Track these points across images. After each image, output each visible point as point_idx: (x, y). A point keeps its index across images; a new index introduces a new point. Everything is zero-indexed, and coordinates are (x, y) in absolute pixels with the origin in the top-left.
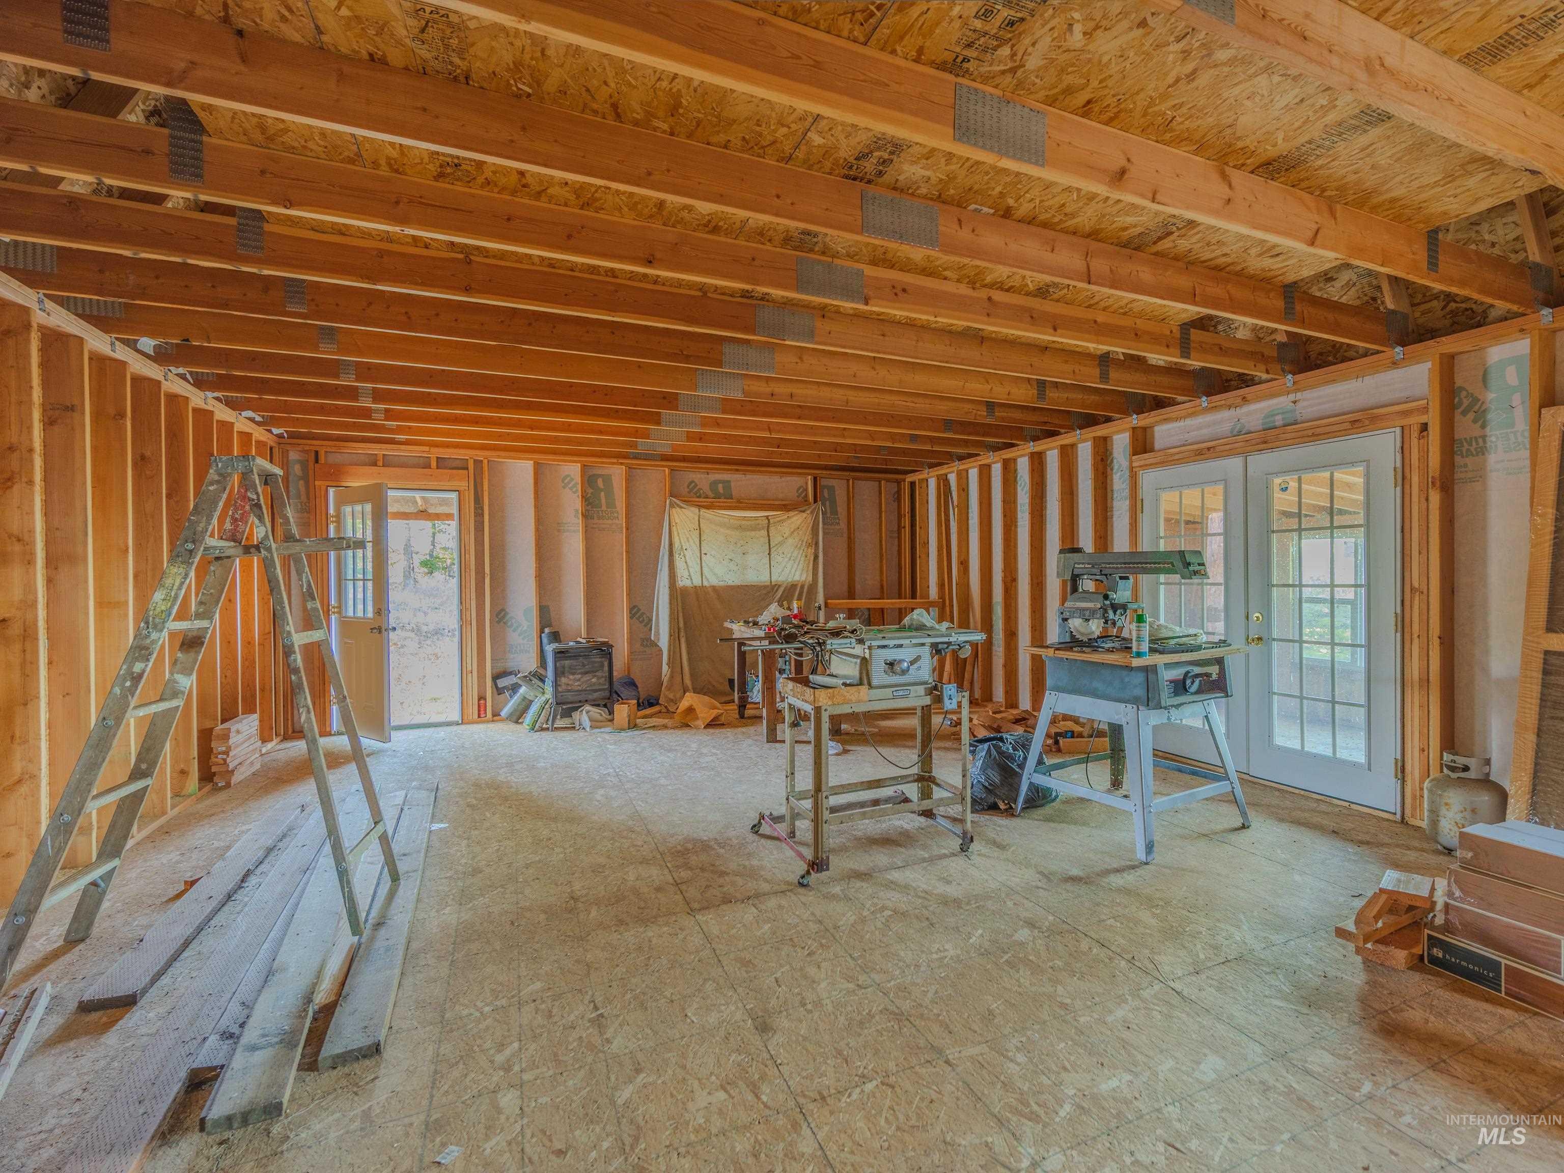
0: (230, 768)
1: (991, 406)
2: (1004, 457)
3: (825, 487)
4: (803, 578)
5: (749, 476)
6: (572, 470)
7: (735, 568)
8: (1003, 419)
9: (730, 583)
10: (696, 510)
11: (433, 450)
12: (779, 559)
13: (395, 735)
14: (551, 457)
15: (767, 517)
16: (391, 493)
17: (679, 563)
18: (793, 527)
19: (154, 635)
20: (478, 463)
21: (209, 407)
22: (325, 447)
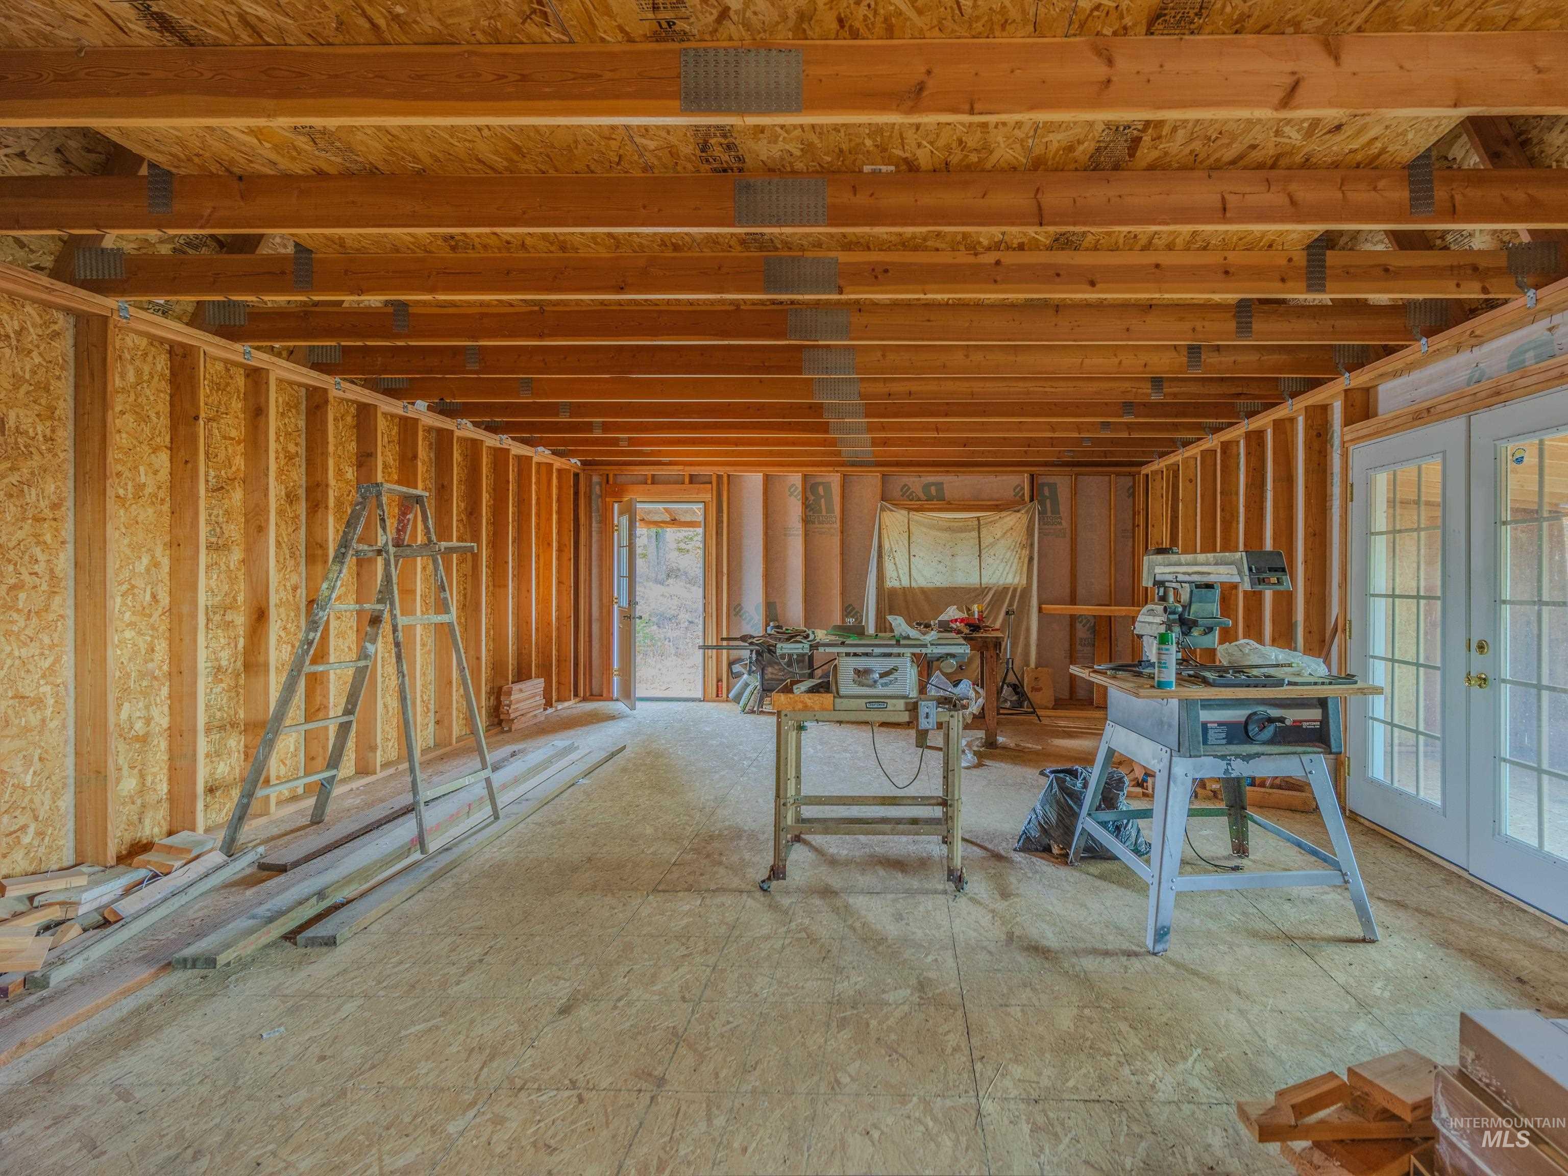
0: (512, 716)
1: (1157, 382)
2: (1222, 439)
3: (1043, 484)
4: (1016, 581)
5: (962, 478)
6: (795, 479)
7: (944, 570)
8: (1175, 395)
9: (938, 585)
10: (905, 512)
11: (687, 468)
12: (990, 561)
13: (639, 705)
14: (777, 469)
15: (978, 518)
16: (639, 506)
17: (889, 566)
18: (1006, 528)
19: (321, 614)
20: (719, 477)
21: (505, 446)
22: (612, 470)
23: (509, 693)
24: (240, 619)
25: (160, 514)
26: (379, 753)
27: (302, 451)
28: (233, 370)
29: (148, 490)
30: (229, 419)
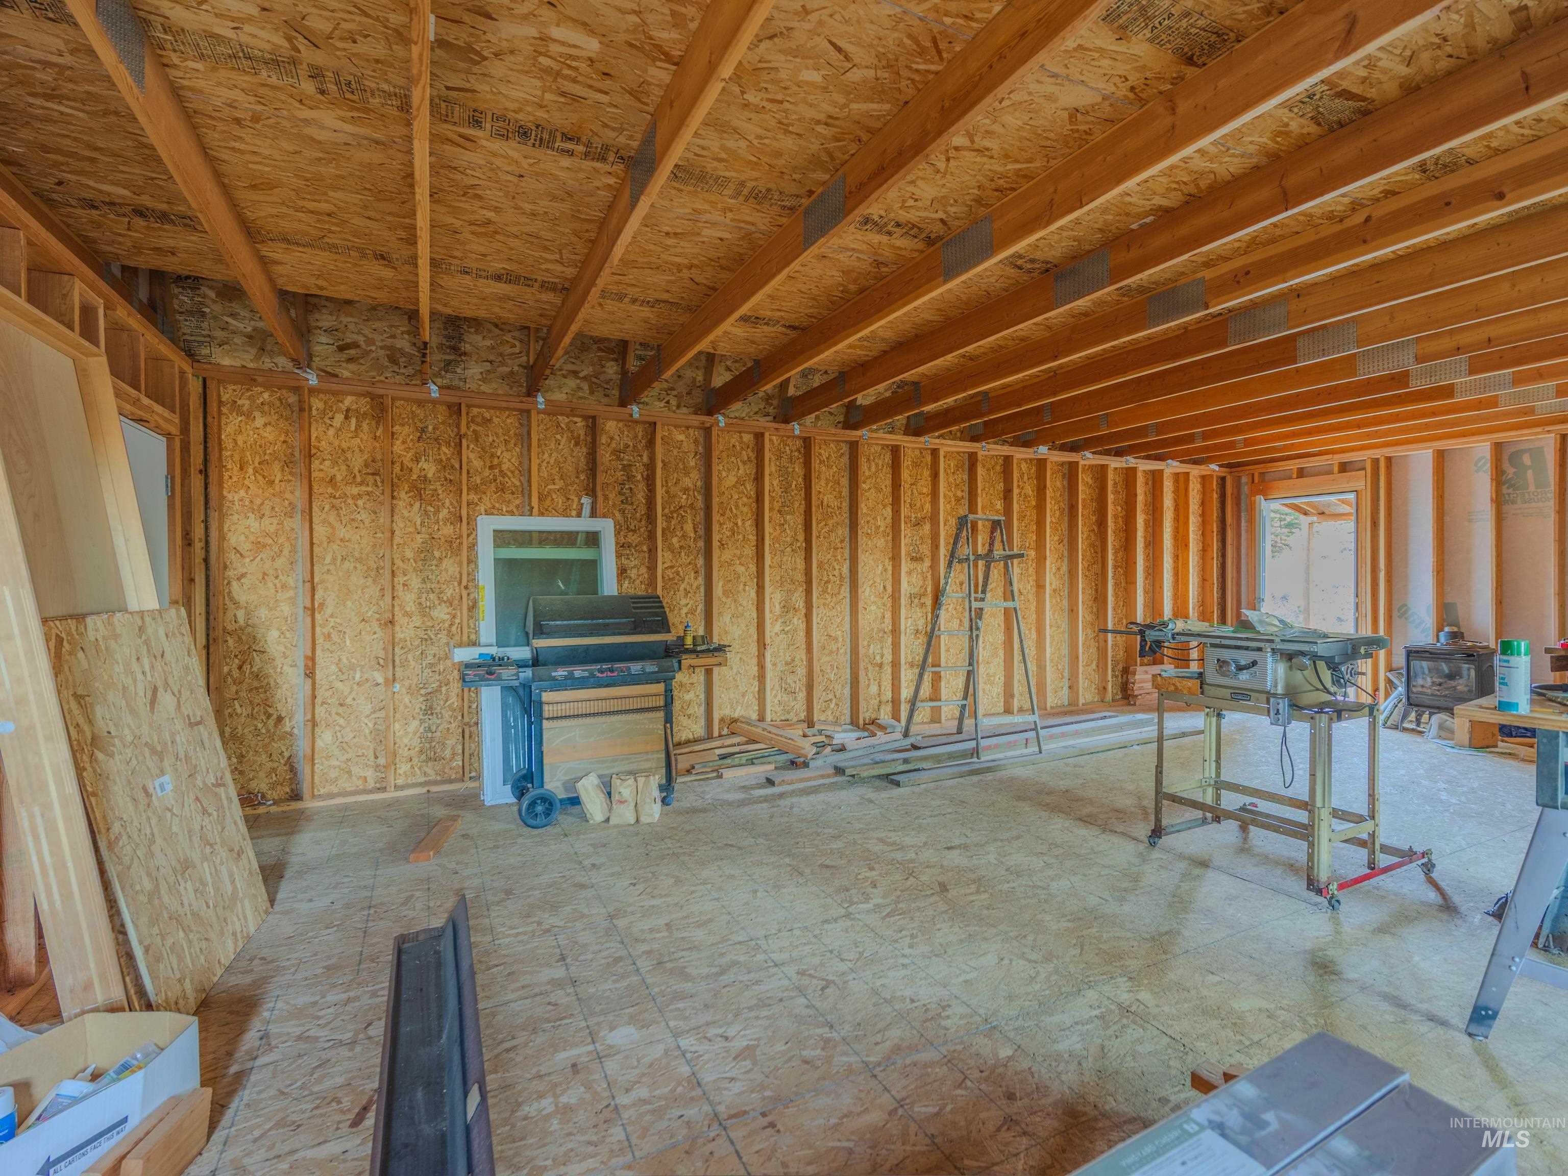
0: (1137, 693)
6: (1484, 450)
11: (1337, 457)
14: (1452, 441)
20: (1376, 461)
21: (1131, 465)
22: (1257, 470)
23: (1134, 673)
24: (929, 601)
25: (887, 542)
26: (1016, 700)
27: (966, 495)
28: (924, 452)
29: (881, 529)
30: (922, 482)
